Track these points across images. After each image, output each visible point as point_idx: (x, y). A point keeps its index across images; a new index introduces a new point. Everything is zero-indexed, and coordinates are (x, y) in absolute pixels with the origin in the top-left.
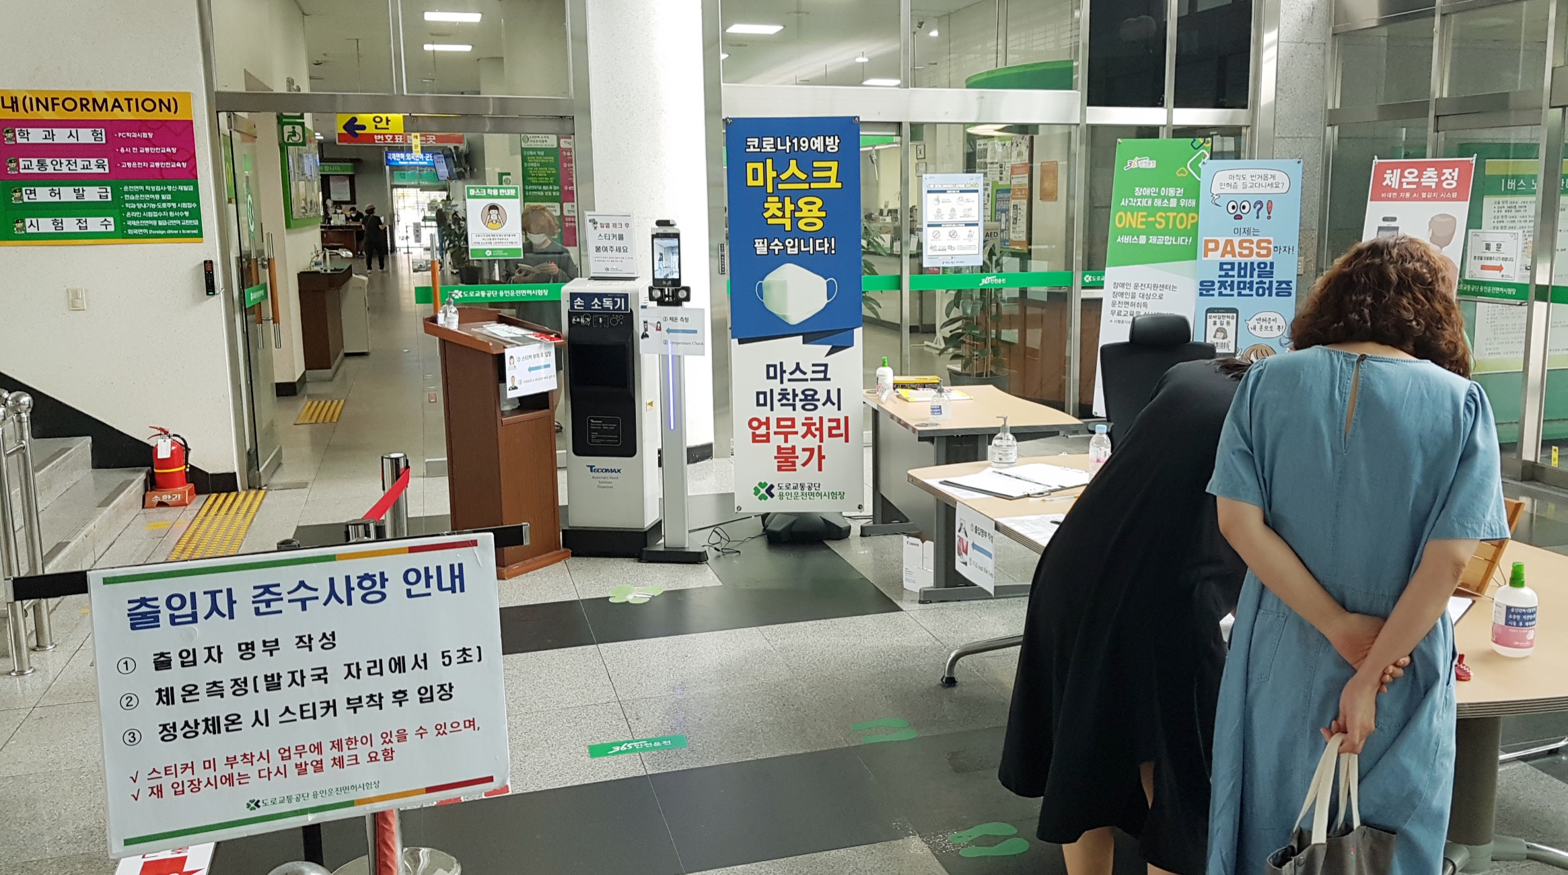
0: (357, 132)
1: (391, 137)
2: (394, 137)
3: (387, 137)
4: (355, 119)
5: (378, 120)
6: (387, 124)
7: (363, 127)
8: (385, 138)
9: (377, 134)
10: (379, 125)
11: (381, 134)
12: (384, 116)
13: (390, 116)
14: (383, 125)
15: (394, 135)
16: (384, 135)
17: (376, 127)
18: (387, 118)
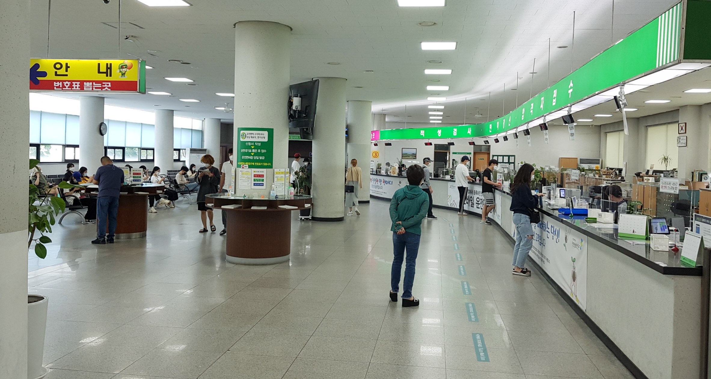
0: (39, 78)
1: (69, 83)
2: (71, 84)
3: (65, 83)
4: (37, 66)
5: (58, 66)
6: (67, 71)
7: (44, 74)
8: (63, 84)
9: (57, 81)
10: (59, 72)
11: (59, 81)
12: (63, 61)
13: (70, 62)
14: (62, 71)
15: (71, 81)
16: (63, 81)
17: (56, 74)
18: (67, 64)
